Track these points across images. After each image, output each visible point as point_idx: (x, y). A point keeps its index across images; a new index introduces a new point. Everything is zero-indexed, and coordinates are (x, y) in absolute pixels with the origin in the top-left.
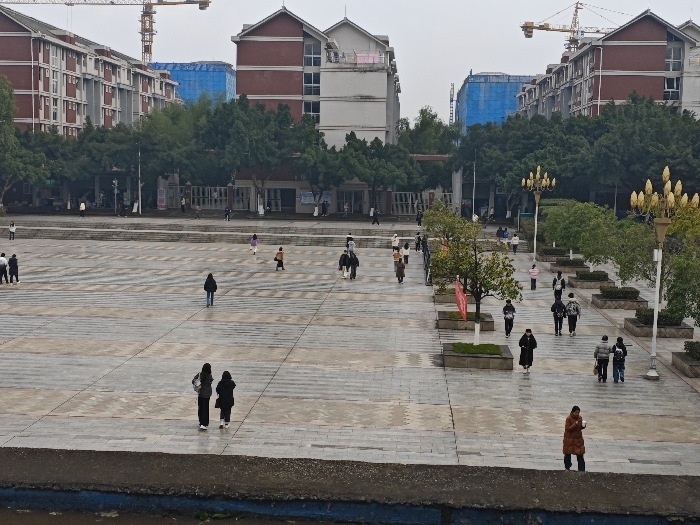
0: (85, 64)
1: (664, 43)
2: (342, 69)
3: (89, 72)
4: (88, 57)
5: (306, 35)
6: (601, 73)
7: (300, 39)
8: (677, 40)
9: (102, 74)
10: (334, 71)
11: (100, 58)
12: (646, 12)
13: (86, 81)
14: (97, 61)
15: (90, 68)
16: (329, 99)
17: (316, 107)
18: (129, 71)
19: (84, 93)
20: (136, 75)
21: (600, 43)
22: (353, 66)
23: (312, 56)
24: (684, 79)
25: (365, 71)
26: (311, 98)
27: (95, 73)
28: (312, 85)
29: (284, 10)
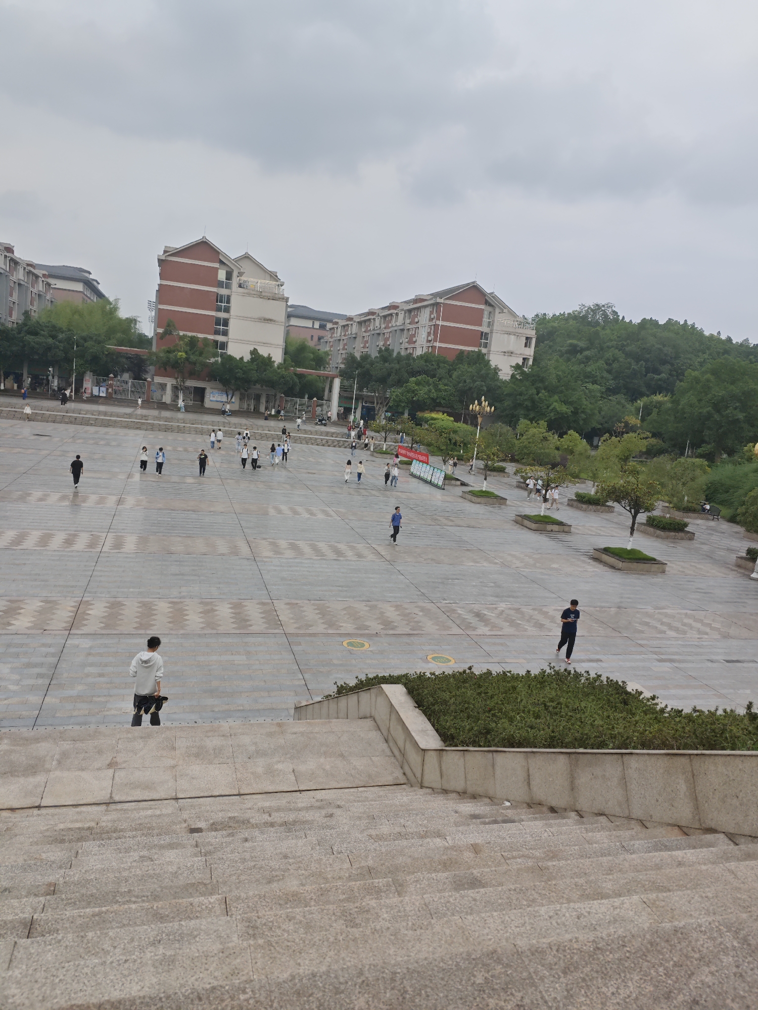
1: (482, 307)
2: (249, 294)
5: (221, 262)
6: (440, 323)
7: (216, 265)
8: (490, 305)
9: (9, 270)
10: (243, 295)
12: (474, 282)
14: (6, 258)
16: (239, 317)
17: (226, 323)
21: (442, 301)
22: (259, 293)
23: (225, 281)
24: (494, 335)
25: (268, 299)
26: (222, 315)
28: (223, 304)
29: (204, 240)
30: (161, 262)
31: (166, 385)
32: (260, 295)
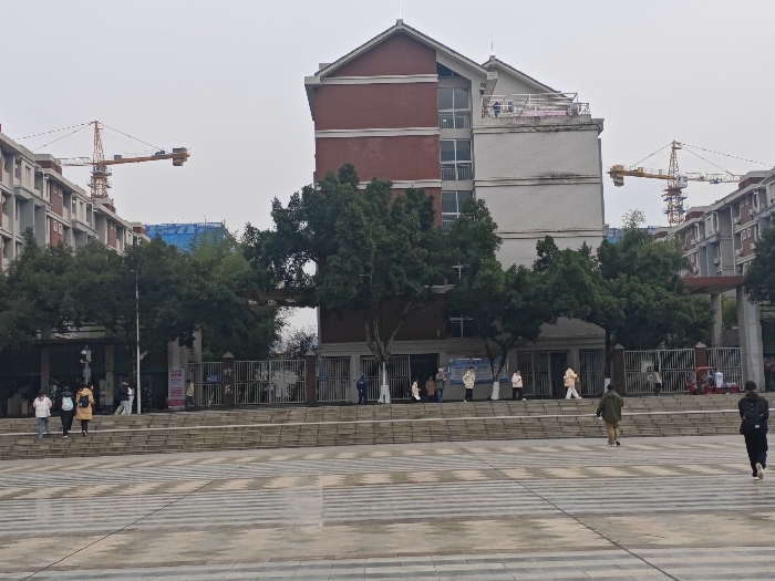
0: (18, 175)
2: (514, 129)
3: (24, 185)
4: (24, 164)
5: (443, 72)
7: (433, 78)
9: (46, 198)
10: (499, 131)
11: (44, 171)
13: (21, 201)
14: (38, 176)
15: (27, 181)
16: (492, 184)
18: (89, 208)
19: (16, 224)
20: (100, 216)
22: (532, 123)
23: (453, 110)
25: (557, 131)
26: (456, 185)
27: (37, 193)
28: (455, 162)
29: (401, 27)
30: (313, 91)
31: (347, 360)
32: (539, 126)
